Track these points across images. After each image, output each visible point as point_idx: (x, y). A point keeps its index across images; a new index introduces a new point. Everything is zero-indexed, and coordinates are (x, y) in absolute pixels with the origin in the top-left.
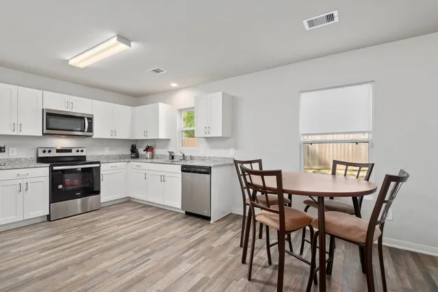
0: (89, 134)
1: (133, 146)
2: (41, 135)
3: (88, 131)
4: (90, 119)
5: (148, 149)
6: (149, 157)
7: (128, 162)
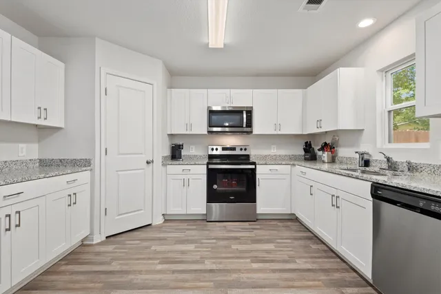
0: (248, 129)
1: (306, 143)
2: (206, 133)
3: (247, 127)
4: (249, 113)
5: (325, 147)
6: (326, 160)
7: (294, 165)
